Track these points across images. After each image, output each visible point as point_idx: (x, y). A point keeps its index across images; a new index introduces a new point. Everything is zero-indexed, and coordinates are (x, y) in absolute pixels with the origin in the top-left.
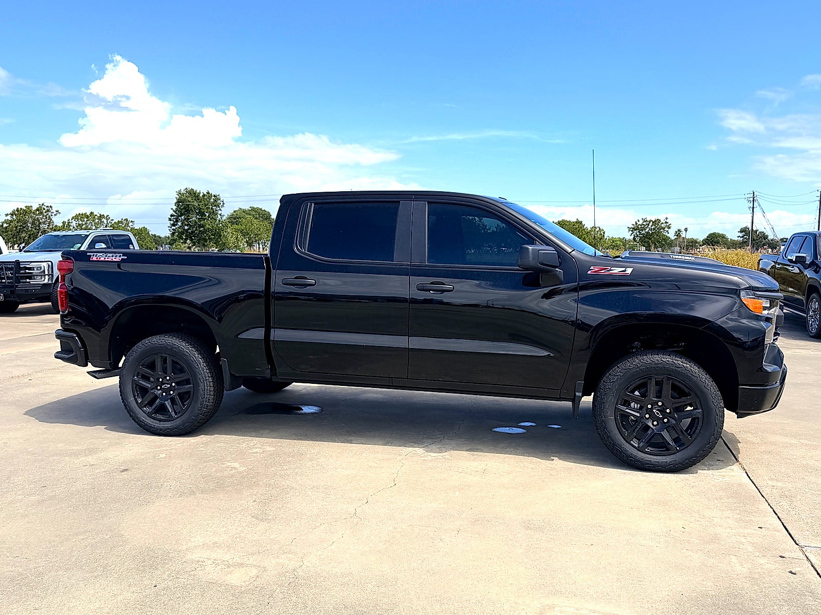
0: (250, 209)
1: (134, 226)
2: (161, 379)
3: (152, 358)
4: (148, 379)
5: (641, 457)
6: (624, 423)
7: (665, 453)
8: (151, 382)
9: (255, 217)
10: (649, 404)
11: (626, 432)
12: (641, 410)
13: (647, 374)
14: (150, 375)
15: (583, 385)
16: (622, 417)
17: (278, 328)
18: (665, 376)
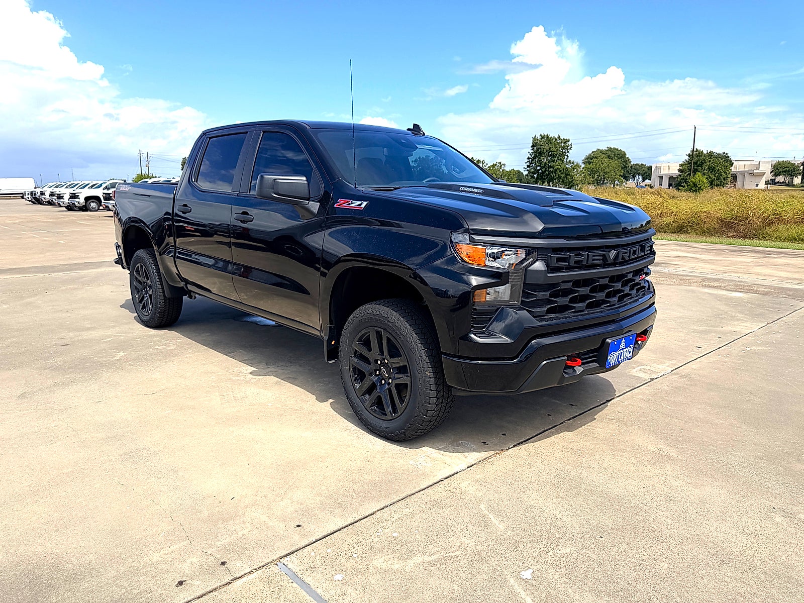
0: (607, 149)
1: (505, 168)
2: (144, 283)
3: (138, 266)
4: (139, 282)
5: (365, 417)
6: (356, 376)
7: (384, 417)
8: (141, 285)
9: (609, 157)
10: (378, 360)
11: (358, 386)
12: (370, 364)
13: (369, 325)
14: (140, 279)
15: (328, 328)
16: (354, 369)
17: (178, 248)
18: (382, 330)
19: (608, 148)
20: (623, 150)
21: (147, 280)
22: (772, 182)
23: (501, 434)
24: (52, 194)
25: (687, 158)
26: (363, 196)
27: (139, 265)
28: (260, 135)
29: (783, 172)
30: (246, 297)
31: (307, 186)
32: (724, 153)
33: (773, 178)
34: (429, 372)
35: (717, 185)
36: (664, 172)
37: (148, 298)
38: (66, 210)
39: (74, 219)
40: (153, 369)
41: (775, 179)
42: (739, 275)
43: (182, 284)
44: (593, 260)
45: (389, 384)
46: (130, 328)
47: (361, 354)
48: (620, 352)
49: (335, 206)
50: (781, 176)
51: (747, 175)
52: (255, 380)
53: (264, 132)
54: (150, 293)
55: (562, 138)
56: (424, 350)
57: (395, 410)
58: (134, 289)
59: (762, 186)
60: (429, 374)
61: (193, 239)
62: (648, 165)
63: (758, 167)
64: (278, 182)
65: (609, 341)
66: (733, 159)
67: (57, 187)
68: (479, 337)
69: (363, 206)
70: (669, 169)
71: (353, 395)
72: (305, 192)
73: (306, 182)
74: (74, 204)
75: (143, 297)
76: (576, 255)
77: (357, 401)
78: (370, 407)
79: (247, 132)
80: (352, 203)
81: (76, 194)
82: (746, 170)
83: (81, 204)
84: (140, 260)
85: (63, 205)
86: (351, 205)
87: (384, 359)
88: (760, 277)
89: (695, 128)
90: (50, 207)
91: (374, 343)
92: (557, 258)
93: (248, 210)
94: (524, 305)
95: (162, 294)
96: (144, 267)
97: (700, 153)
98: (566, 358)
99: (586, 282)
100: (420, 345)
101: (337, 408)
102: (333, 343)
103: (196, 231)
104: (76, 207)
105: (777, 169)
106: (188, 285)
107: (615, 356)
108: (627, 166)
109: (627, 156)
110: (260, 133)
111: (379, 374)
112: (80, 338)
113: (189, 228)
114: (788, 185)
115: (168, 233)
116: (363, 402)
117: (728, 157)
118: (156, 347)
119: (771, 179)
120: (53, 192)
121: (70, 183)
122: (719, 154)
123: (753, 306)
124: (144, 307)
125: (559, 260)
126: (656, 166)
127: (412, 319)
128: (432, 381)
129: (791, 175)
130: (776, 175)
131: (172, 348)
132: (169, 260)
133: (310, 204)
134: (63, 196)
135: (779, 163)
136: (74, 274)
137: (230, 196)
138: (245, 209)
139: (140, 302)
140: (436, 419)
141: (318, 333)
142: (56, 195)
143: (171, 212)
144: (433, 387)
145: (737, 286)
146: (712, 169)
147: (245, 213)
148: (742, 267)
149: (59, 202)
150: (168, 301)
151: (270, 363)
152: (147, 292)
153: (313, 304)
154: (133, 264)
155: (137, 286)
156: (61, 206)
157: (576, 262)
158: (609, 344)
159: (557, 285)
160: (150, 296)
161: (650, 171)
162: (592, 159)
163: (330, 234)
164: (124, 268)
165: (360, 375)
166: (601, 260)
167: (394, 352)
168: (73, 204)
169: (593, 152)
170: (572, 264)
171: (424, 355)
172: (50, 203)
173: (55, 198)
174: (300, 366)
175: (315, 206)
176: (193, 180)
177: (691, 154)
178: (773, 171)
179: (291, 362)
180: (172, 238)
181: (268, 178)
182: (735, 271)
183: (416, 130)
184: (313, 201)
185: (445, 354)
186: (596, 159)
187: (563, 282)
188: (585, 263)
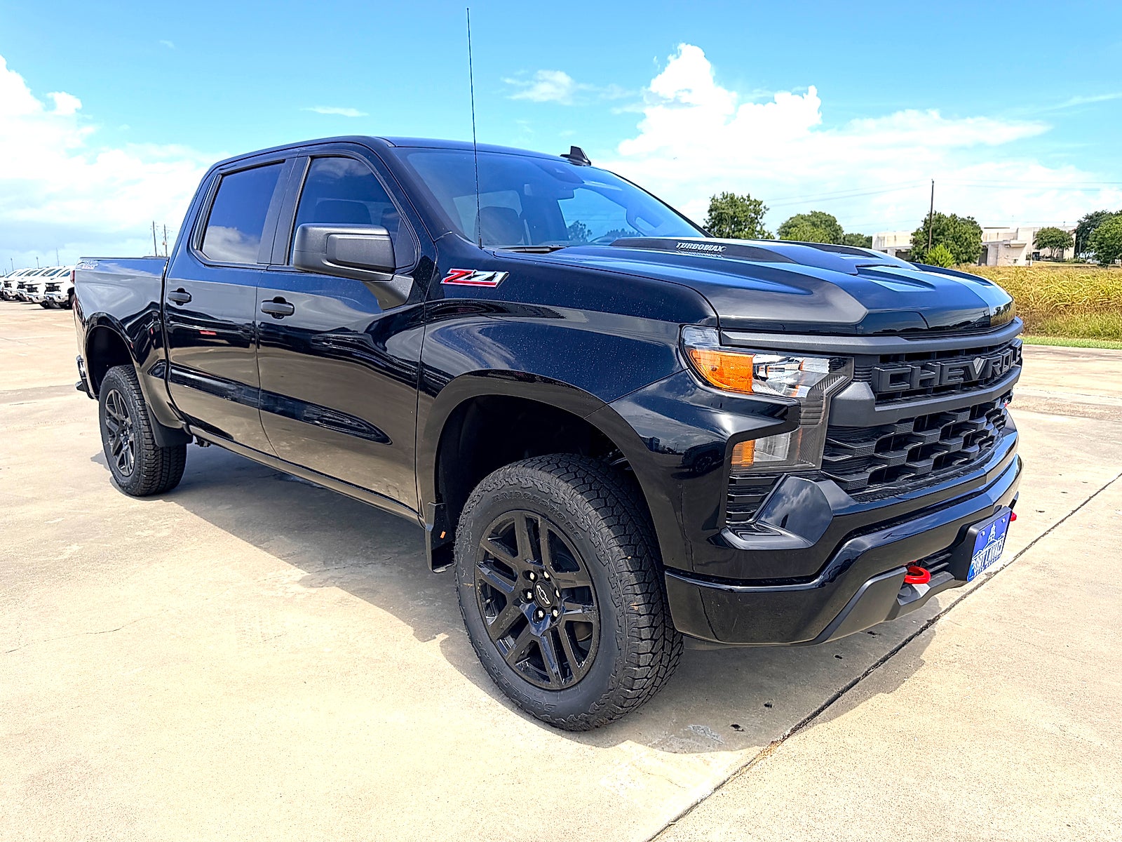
0: (810, 214)
2: (123, 422)
3: (111, 395)
4: (115, 420)
5: (505, 680)
6: (488, 601)
7: (544, 684)
8: (118, 425)
9: (814, 224)
10: (530, 572)
11: (490, 620)
12: (514, 579)
13: (513, 507)
14: (115, 415)
15: (434, 509)
16: (484, 587)
17: (172, 363)
18: (539, 518)
19: (812, 212)
20: (832, 215)
21: (126, 418)
22: (1036, 256)
23: (762, 704)
24: (21, 286)
25: (922, 224)
26: (496, 262)
27: (112, 392)
28: (305, 164)
29: (1049, 242)
30: (288, 448)
31: (389, 245)
32: (969, 217)
33: (1036, 251)
34: (637, 604)
35: (965, 261)
36: (890, 244)
37: (128, 448)
38: (42, 308)
39: (50, 320)
40: (125, 576)
41: (1039, 253)
42: (1047, 388)
43: (181, 424)
44: (949, 378)
45: (553, 619)
46: (98, 497)
47: (495, 559)
48: (988, 549)
49: (443, 282)
50: (1047, 248)
51: (1001, 248)
52: (303, 597)
53: (313, 158)
54: (131, 439)
55: (752, 198)
56: (626, 558)
57: (565, 671)
58: (107, 433)
59: (1022, 262)
60: (636, 608)
61: (211, 349)
62: (866, 235)
63: (1015, 235)
64: (335, 239)
65: (972, 529)
66: (982, 226)
67: (29, 275)
68: (740, 536)
69: (497, 280)
70: (895, 240)
71: (483, 638)
72: (384, 257)
73: (387, 239)
74: (53, 299)
75: (121, 447)
76: (923, 367)
77: (491, 649)
78: (517, 662)
79: (284, 161)
80: (475, 276)
81: (55, 285)
82: (999, 240)
83: (63, 299)
84: (114, 383)
85: (37, 301)
86: (473, 280)
87: (542, 572)
88: (1079, 391)
89: (933, 182)
90: (18, 304)
91: (523, 541)
92: (891, 375)
93: (282, 293)
94: (829, 471)
95: (150, 441)
96: (119, 395)
97: (940, 218)
98: (905, 570)
99: (934, 420)
100: (616, 549)
101: (452, 653)
102: (442, 536)
103: (219, 336)
104: (55, 303)
105: (1042, 239)
106: (190, 426)
107: (981, 557)
108: (838, 236)
109: (838, 223)
110: (306, 160)
111: (533, 598)
112: (9, 519)
113: (207, 333)
114: (1056, 260)
115: (155, 341)
116: (502, 650)
117: (976, 222)
118: (137, 533)
119: (1034, 253)
120: (22, 283)
121: (48, 269)
122: (963, 219)
123: (1092, 438)
124: (121, 463)
125: (896, 379)
126: (878, 237)
127: (598, 497)
128: (644, 621)
129: (1061, 247)
130: (1039, 247)
131: (165, 533)
132: (157, 384)
133: (395, 279)
134: (36, 288)
135: (1043, 231)
136: (27, 406)
137: (254, 271)
138: (279, 293)
139: (117, 453)
140: (649, 692)
141: (415, 517)
142: (26, 287)
143: (159, 302)
144: (646, 633)
145: (1051, 405)
146: (956, 239)
147: (279, 300)
148: (1047, 376)
149: (30, 297)
150: (160, 452)
151: (332, 560)
152: (126, 436)
153: (405, 462)
154: (104, 390)
155: (112, 429)
156: (34, 303)
157: (922, 382)
158: (974, 537)
159: (890, 427)
160: (131, 443)
161: (870, 243)
162: (790, 228)
163: (433, 336)
164: (92, 398)
165: (497, 601)
166: (961, 376)
167: (563, 559)
168: (50, 298)
169: (791, 219)
170: (917, 386)
171: (625, 569)
172: (19, 298)
173: (25, 290)
174: (384, 564)
175: (404, 284)
176: (195, 247)
177: (928, 218)
178: (1036, 241)
179: (367, 558)
180: (162, 350)
181: (315, 231)
182: (1039, 382)
183: (577, 156)
184: (401, 274)
185: (672, 570)
186: (796, 228)
187: (900, 422)
188: (936, 384)
